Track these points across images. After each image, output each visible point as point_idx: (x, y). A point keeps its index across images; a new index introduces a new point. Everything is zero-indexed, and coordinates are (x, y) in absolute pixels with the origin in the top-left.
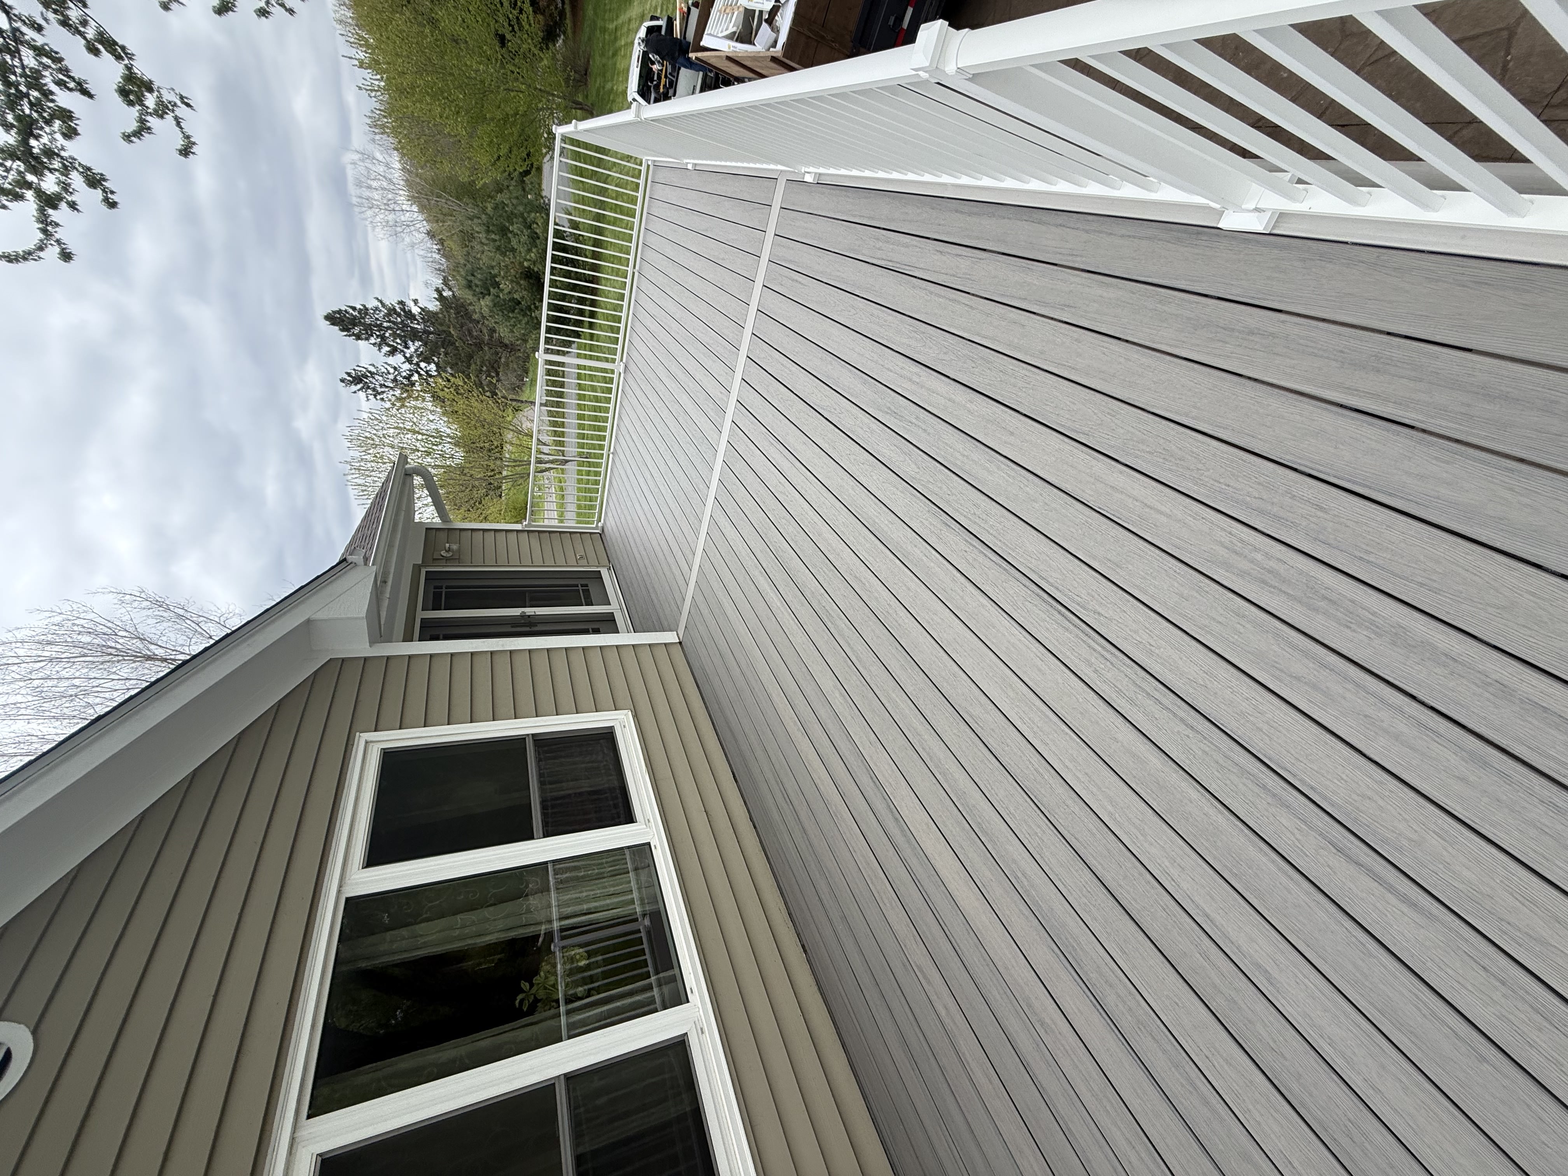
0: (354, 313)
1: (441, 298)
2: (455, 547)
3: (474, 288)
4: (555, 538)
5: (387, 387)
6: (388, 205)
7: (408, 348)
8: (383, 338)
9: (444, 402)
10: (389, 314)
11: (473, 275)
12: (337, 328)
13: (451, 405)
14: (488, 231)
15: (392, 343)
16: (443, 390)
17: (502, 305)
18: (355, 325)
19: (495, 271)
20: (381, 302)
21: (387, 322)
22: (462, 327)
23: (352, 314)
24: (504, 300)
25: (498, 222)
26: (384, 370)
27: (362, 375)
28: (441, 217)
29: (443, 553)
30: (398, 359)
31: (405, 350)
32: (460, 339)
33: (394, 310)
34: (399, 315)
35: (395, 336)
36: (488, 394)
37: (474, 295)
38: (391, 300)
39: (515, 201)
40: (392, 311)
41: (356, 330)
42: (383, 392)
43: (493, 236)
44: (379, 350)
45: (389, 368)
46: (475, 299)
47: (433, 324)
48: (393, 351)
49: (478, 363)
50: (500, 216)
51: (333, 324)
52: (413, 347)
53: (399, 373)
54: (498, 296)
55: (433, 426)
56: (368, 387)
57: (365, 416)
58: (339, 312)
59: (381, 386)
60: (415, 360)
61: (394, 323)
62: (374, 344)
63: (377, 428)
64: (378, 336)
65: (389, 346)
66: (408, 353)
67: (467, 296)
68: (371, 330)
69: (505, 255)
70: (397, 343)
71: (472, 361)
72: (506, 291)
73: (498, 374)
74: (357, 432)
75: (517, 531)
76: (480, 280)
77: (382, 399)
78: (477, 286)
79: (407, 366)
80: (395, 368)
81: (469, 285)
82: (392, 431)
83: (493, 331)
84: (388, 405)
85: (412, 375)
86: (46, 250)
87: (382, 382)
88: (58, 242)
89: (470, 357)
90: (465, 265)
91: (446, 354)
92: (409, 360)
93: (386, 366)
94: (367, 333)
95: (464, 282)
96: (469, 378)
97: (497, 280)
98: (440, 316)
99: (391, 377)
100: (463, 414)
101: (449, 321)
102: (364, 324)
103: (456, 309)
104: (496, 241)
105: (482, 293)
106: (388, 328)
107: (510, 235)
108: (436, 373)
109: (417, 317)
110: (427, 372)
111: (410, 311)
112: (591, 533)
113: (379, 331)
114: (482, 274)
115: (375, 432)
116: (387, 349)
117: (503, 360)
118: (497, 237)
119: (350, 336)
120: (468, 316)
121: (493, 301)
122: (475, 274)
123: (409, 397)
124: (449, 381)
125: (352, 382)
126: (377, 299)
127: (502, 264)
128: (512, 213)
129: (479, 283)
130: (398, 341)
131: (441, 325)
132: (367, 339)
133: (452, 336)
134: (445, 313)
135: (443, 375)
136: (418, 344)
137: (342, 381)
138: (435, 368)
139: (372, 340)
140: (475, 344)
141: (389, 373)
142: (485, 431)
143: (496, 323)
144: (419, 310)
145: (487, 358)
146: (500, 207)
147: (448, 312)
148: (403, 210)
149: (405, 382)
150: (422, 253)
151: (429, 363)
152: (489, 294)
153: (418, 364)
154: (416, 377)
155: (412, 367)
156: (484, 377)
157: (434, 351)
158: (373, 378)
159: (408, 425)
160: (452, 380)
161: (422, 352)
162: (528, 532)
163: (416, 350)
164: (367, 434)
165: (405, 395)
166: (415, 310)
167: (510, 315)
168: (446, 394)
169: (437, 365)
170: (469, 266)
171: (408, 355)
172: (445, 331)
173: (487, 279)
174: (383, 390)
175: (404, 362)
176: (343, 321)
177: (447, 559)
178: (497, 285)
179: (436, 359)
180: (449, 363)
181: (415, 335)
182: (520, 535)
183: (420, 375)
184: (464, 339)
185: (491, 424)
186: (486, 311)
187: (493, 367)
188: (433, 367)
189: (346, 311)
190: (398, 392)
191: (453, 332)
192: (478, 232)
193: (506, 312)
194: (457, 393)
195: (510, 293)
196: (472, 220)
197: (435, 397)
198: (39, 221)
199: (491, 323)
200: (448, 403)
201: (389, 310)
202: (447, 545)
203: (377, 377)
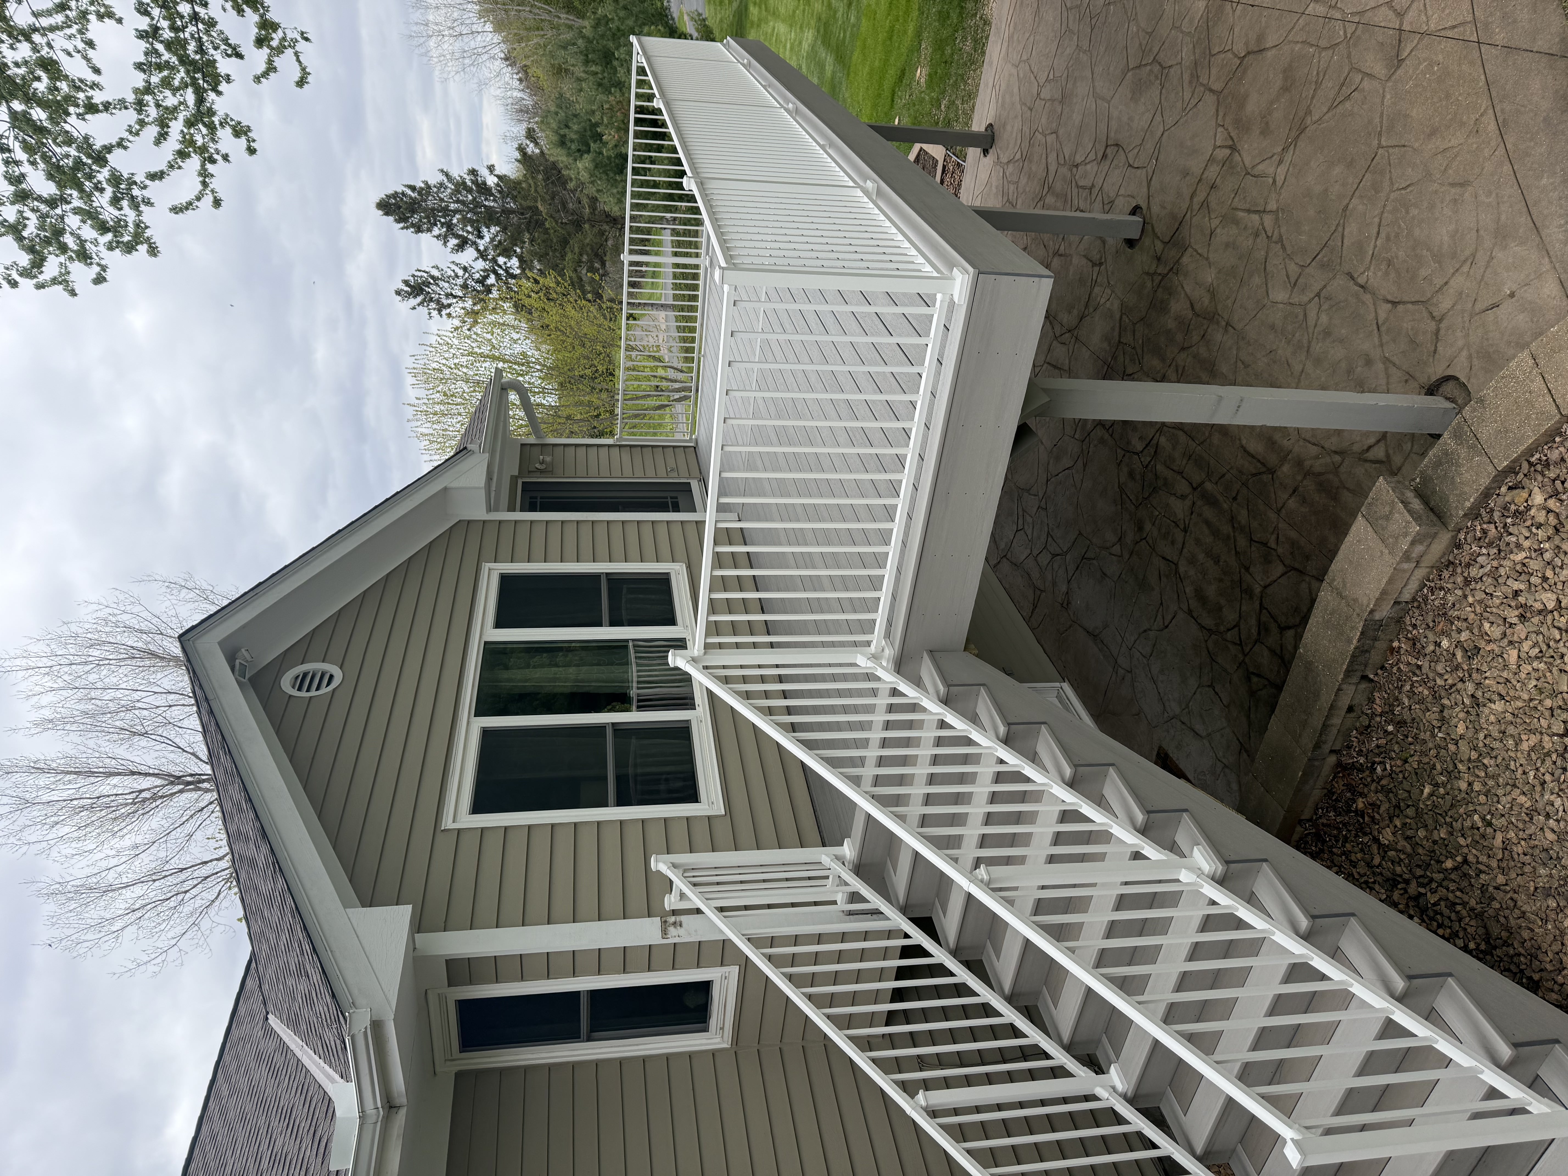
0: (413, 195)
1: (525, 158)
2: (548, 459)
3: (569, 144)
4: (648, 452)
5: (455, 297)
6: (453, 28)
7: (481, 237)
8: (449, 226)
9: (531, 313)
10: (457, 191)
11: (567, 126)
12: (391, 218)
13: (540, 317)
14: (587, 62)
15: (461, 233)
16: (530, 297)
17: (606, 166)
18: (413, 212)
19: (597, 116)
20: (447, 175)
21: (454, 202)
22: (553, 198)
23: (411, 198)
24: (609, 158)
25: (600, 47)
26: (450, 273)
27: (423, 283)
28: (523, 33)
29: (537, 465)
30: (468, 256)
31: (478, 241)
32: (551, 216)
33: (464, 183)
34: (470, 191)
35: (465, 221)
36: (589, 296)
37: (569, 155)
38: (458, 171)
39: (622, 14)
40: (461, 186)
41: (415, 219)
42: (449, 306)
43: (593, 68)
44: (445, 244)
45: (457, 270)
46: (571, 160)
47: (514, 198)
48: (461, 247)
49: (576, 250)
50: (602, 36)
51: (387, 214)
52: (489, 234)
53: (471, 276)
54: (601, 153)
55: (518, 349)
56: (431, 300)
57: (433, 340)
58: (395, 195)
59: (448, 295)
60: (491, 253)
61: (463, 203)
62: (438, 237)
63: (446, 356)
64: (442, 224)
65: (457, 236)
66: (482, 244)
67: (559, 156)
68: (435, 216)
69: (610, 93)
70: (468, 232)
71: (567, 249)
72: (610, 146)
73: (603, 264)
74: (422, 362)
75: (609, 446)
76: (577, 132)
77: (449, 315)
78: (572, 141)
79: (480, 264)
80: (465, 269)
81: (562, 142)
82: (465, 359)
83: (594, 200)
84: (456, 322)
85: (487, 277)
86: (202, 199)
87: (449, 290)
88: (213, 191)
89: (565, 242)
90: (557, 113)
91: (532, 241)
92: (483, 255)
93: (454, 267)
94: (429, 221)
95: (555, 138)
96: (562, 275)
97: (599, 130)
98: (524, 185)
99: (460, 281)
100: (556, 328)
101: (536, 191)
102: (425, 210)
103: (546, 172)
104: (597, 73)
105: (579, 150)
106: (456, 211)
107: (615, 63)
108: (518, 271)
109: (494, 191)
110: (506, 271)
111: (484, 183)
112: (684, 447)
113: (444, 217)
114: (579, 124)
115: (444, 361)
116: (453, 242)
117: (610, 243)
118: (598, 69)
119: (407, 228)
120: (563, 181)
121: (594, 160)
122: (570, 125)
123: (484, 309)
124: (536, 282)
125: (410, 294)
126: (442, 171)
127: (606, 106)
128: (619, 29)
129: (574, 136)
130: (469, 228)
131: (525, 198)
132: (429, 230)
133: (540, 213)
134: (531, 181)
135: (529, 274)
136: (494, 229)
137: (398, 293)
138: (517, 264)
139: (436, 231)
140: (572, 222)
141: (457, 276)
142: (585, 352)
143: (598, 191)
144: (496, 180)
145: (587, 241)
146: (603, 22)
147: (533, 178)
148: (472, 33)
149: (479, 287)
150: (498, 92)
151: (509, 257)
152: (588, 152)
153: (494, 261)
154: (492, 280)
155: (487, 265)
156: (584, 272)
157: (516, 239)
158: (437, 285)
159: (485, 350)
160: (541, 280)
161: (500, 242)
162: (620, 446)
163: (492, 240)
164: (435, 365)
165: (477, 307)
166: (491, 181)
167: (617, 178)
168: (533, 301)
169: (521, 259)
170: (562, 114)
171: (482, 248)
172: (530, 208)
173: (585, 131)
174: (449, 301)
175: (476, 259)
176: (400, 207)
177: (541, 471)
178: (598, 137)
179: (518, 250)
180: (536, 254)
181: (490, 218)
182: (612, 449)
183: (498, 276)
184: (557, 216)
185: (594, 341)
186: (584, 176)
187: (597, 255)
188: (514, 262)
189: (403, 194)
190: (469, 304)
191: (541, 208)
192: (573, 65)
193: (611, 175)
194: (548, 299)
195: (616, 146)
196: (565, 48)
197: (519, 307)
198: (200, 174)
199: (591, 190)
200: (535, 315)
201: (457, 185)
202: (541, 457)
203: (441, 283)
